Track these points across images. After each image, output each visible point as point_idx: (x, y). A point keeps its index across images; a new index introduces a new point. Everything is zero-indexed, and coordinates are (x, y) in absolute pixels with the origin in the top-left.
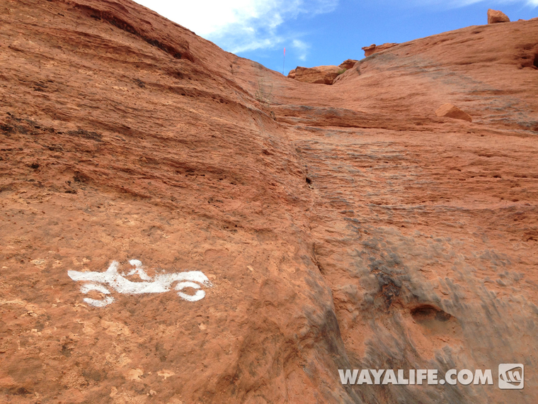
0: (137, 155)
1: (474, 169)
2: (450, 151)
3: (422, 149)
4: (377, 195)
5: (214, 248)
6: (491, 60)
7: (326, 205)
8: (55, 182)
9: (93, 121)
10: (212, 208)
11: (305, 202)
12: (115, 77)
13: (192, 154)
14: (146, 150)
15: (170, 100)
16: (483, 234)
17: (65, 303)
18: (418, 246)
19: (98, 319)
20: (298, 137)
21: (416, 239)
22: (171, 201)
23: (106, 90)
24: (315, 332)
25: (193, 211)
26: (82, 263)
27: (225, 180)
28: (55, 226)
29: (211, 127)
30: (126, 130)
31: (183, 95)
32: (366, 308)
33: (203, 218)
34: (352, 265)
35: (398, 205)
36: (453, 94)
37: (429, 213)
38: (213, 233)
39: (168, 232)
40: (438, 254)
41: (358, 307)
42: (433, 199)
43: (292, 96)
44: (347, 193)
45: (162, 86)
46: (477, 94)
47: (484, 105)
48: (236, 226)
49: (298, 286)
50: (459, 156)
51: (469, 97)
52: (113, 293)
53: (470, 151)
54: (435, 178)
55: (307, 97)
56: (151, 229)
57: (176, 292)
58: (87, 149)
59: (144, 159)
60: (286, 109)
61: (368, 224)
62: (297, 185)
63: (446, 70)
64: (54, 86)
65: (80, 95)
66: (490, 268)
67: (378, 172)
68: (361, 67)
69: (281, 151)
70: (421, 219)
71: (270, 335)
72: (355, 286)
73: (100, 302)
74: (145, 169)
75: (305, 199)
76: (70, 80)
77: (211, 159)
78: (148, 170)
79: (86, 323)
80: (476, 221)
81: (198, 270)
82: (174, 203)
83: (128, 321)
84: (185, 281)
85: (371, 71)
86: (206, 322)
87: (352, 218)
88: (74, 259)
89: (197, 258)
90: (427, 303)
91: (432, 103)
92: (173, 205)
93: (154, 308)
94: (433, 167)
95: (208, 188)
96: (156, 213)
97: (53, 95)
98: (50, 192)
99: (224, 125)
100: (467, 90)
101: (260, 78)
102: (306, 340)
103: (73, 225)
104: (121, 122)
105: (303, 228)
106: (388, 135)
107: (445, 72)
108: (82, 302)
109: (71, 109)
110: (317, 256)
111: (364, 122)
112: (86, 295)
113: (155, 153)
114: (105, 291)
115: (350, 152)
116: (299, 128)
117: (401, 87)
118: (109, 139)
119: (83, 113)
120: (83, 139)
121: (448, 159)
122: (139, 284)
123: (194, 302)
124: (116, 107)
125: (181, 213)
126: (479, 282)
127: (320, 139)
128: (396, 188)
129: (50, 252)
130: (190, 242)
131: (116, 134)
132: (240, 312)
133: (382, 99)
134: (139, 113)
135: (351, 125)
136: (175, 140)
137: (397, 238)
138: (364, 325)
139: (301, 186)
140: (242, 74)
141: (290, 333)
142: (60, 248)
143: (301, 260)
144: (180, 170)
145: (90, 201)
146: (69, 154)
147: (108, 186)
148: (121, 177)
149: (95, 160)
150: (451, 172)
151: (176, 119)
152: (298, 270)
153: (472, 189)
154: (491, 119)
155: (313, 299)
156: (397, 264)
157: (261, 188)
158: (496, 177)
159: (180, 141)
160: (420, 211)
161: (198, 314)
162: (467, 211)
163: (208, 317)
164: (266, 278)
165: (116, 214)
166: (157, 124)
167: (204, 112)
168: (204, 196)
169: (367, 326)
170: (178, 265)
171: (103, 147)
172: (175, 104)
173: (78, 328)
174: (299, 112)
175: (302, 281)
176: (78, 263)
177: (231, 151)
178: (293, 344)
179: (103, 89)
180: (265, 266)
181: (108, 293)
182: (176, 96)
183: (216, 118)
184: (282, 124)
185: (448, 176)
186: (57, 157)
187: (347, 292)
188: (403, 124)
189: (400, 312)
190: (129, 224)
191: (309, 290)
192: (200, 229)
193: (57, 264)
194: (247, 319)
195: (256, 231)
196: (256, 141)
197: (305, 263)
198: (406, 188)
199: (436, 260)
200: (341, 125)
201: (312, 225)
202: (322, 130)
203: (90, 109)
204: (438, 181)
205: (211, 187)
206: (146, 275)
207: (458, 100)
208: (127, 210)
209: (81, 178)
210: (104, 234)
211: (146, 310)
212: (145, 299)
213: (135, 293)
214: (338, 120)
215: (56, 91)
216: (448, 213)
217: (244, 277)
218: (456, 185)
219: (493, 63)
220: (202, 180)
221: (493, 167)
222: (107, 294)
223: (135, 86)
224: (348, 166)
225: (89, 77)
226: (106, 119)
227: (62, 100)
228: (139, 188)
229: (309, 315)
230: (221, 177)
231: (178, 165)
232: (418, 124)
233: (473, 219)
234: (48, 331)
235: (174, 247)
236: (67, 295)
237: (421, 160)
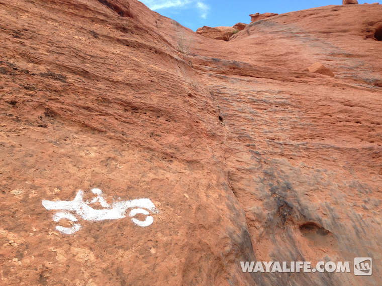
0: (95, 96)
1: (341, 116)
2: (324, 101)
3: (303, 97)
4: (271, 132)
5: (157, 177)
6: (345, 31)
7: (235, 139)
8: (30, 117)
9: (59, 65)
10: (154, 142)
11: (220, 136)
12: (76, 29)
13: (137, 95)
14: (101, 91)
15: (118, 49)
16: (350, 168)
17: (40, 231)
18: (303, 175)
19: (68, 246)
20: (210, 83)
21: (301, 169)
22: (122, 136)
23: (69, 39)
24: (236, 249)
25: (139, 144)
26: (54, 193)
27: (161, 118)
28: (31, 158)
29: (150, 74)
30: (85, 74)
31: (127, 45)
32: (268, 226)
33: (147, 150)
34: (257, 189)
35: (288, 141)
36: (317, 54)
37: (310, 149)
38: (156, 164)
39: (121, 162)
40: (318, 182)
41: (263, 224)
42: (312, 137)
43: (201, 48)
44: (249, 130)
45: (112, 38)
46: (334, 56)
47: (340, 64)
48: (172, 157)
49: (222, 210)
50: (331, 105)
51: (329, 57)
52: (80, 221)
53: (338, 101)
54: (313, 121)
55: (212, 50)
56: (107, 160)
57: (130, 218)
58: (55, 89)
59: (100, 98)
60: (200, 60)
61: (266, 156)
62: (213, 122)
63: (313, 36)
64: (28, 34)
65: (49, 42)
66: (357, 194)
67: (271, 114)
68: (250, 30)
69: (201, 94)
70: (304, 153)
71: (203, 254)
72: (260, 207)
73: (69, 229)
74: (101, 107)
75: (220, 134)
76: (41, 29)
77: (151, 99)
78: (103, 108)
79: (58, 250)
80: (345, 157)
81: (146, 197)
82: (124, 137)
83: (93, 246)
84: (136, 207)
85: (257, 33)
86: (156, 247)
87: (254, 150)
88: (47, 189)
89: (145, 187)
90: (311, 221)
91: (302, 61)
92: (124, 139)
93: (114, 234)
94: (311, 112)
95: (149, 124)
96: (111, 145)
97: (28, 41)
98: (26, 126)
99: (159, 72)
100: (328, 53)
101: (177, 33)
102: (229, 256)
103: (46, 157)
104: (82, 66)
105: (221, 158)
106: (276, 85)
107: (312, 38)
108: (54, 230)
109: (42, 54)
110: (231, 182)
111: (257, 73)
112: (58, 224)
113: (108, 94)
114: (73, 219)
115: (249, 97)
116: (211, 75)
117: (280, 47)
118: (72, 81)
119: (51, 58)
120: (52, 80)
121: (322, 107)
122: (100, 211)
123: (145, 227)
124: (77, 54)
125: (130, 146)
126: (349, 206)
127: (227, 85)
128: (285, 127)
129: (27, 182)
130: (138, 172)
131: (78, 76)
132: (181, 235)
133: (266, 55)
134: (95, 60)
135: (248, 74)
136: (123, 83)
137: (288, 167)
138: (267, 239)
139: (216, 123)
140: (164, 29)
141: (217, 251)
142: (35, 179)
143: (222, 187)
144: (128, 108)
145: (59, 134)
146: (41, 93)
147: (72, 121)
148: (82, 114)
149: (61, 99)
150: (324, 117)
151: (123, 65)
152: (220, 195)
153: (340, 131)
154: (344, 75)
155: (233, 221)
156: (289, 189)
157: (189, 125)
158: (357, 122)
159: (127, 84)
160: (303, 146)
161: (149, 239)
162: (338, 149)
163: (157, 241)
164: (198, 204)
165: (80, 146)
166: (109, 69)
167: (143, 60)
168: (147, 131)
169: (269, 240)
170: (131, 193)
171: (68, 88)
172: (122, 53)
173: (52, 256)
174: (210, 63)
175: (224, 205)
176: (50, 193)
177: (166, 93)
178: (220, 260)
179: (66, 38)
180: (197, 193)
181: (76, 220)
182: (122, 46)
183: (153, 66)
184: (199, 71)
185: (323, 120)
186: (32, 95)
187: (255, 213)
188: (286, 76)
189: (291, 228)
190: (90, 155)
191: (229, 213)
192: (145, 160)
193: (33, 194)
194: (187, 242)
195: (188, 162)
196: (183, 86)
197: (224, 189)
198: (292, 128)
199: (317, 187)
200: (241, 75)
201: (226, 156)
202: (227, 78)
203: (56, 54)
204: (316, 124)
205: (152, 123)
206: (105, 202)
207: (321, 59)
208: (88, 143)
209: (50, 113)
210: (70, 166)
211: (107, 235)
212: (106, 225)
213: (98, 219)
214: (238, 70)
215: (30, 38)
216: (325, 149)
217: (182, 203)
218: (328, 127)
219: (346, 33)
220: (144, 117)
221: (355, 115)
222: (75, 222)
223: (91, 37)
224: (249, 107)
225: (55, 28)
226: (70, 64)
227: (34, 46)
228: (97, 123)
229: (231, 235)
230: (159, 115)
231: (126, 104)
232: (297, 77)
233: (342, 155)
234: (27, 261)
235: (127, 177)
236: (42, 224)
237: (302, 106)
